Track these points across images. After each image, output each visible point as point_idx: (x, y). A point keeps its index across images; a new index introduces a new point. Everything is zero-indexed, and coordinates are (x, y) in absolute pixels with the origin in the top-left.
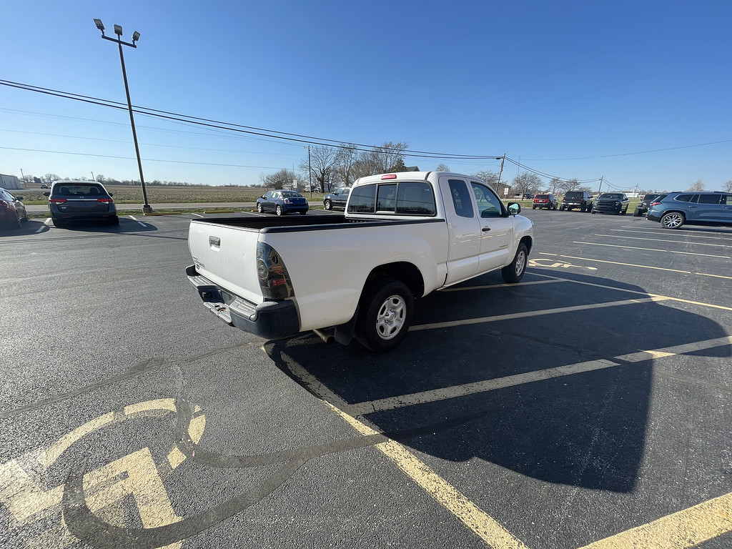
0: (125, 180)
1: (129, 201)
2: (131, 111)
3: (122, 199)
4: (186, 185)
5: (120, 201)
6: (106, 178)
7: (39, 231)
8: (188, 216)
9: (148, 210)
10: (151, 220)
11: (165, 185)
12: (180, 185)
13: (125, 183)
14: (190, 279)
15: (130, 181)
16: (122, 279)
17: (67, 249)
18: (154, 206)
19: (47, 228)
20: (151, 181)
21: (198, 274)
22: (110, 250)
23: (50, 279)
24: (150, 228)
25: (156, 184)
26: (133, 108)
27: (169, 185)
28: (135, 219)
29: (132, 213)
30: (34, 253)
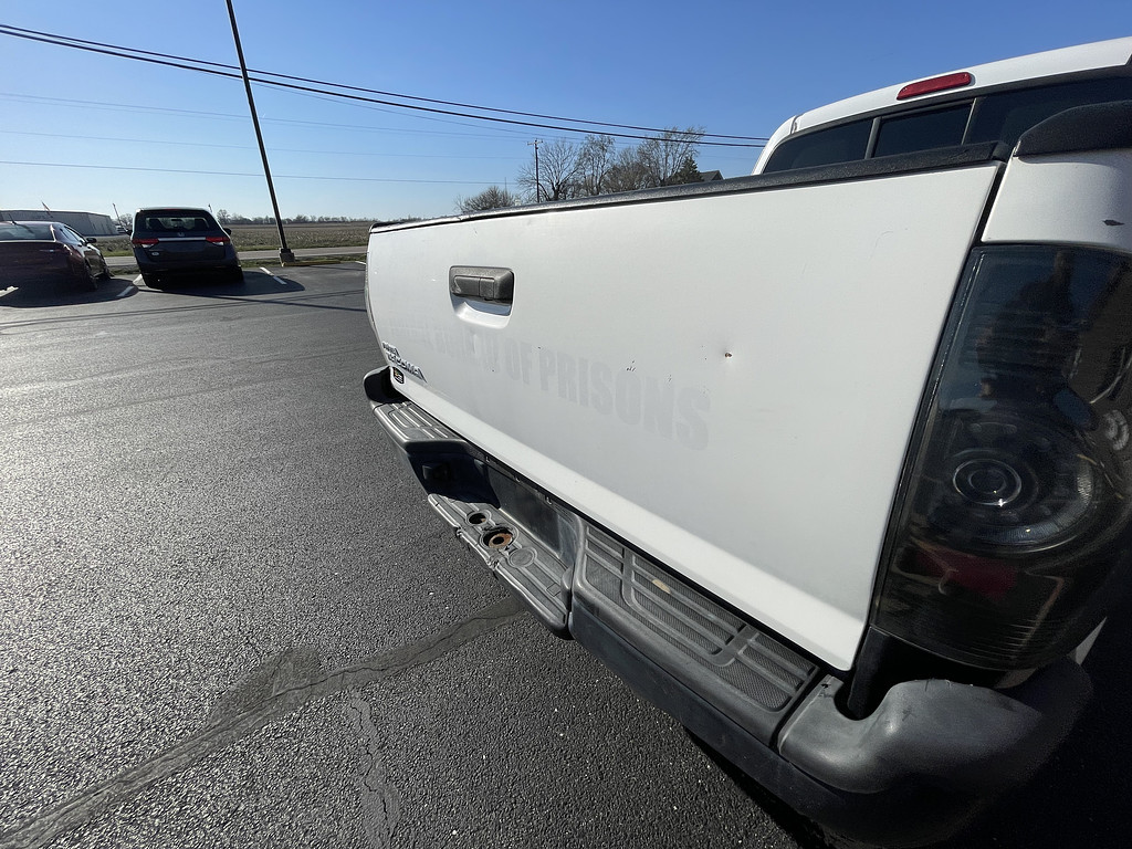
0: (256, 217)
1: (262, 247)
2: (246, 79)
3: (252, 244)
4: (344, 221)
5: (249, 247)
6: (231, 215)
7: (122, 294)
8: (351, 266)
9: (287, 256)
10: (293, 274)
11: (313, 222)
12: (335, 221)
13: (258, 222)
14: (380, 412)
15: (264, 217)
16: (238, 384)
17: (155, 326)
18: (298, 253)
19: (135, 290)
20: (293, 217)
21: (400, 398)
22: (225, 325)
23: (113, 383)
24: (293, 286)
25: (300, 221)
26: (249, 74)
27: (320, 222)
28: (268, 272)
29: (265, 264)
30: (102, 333)
